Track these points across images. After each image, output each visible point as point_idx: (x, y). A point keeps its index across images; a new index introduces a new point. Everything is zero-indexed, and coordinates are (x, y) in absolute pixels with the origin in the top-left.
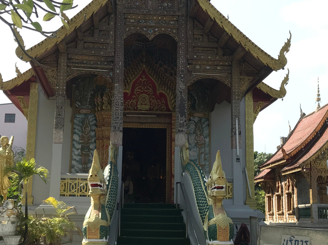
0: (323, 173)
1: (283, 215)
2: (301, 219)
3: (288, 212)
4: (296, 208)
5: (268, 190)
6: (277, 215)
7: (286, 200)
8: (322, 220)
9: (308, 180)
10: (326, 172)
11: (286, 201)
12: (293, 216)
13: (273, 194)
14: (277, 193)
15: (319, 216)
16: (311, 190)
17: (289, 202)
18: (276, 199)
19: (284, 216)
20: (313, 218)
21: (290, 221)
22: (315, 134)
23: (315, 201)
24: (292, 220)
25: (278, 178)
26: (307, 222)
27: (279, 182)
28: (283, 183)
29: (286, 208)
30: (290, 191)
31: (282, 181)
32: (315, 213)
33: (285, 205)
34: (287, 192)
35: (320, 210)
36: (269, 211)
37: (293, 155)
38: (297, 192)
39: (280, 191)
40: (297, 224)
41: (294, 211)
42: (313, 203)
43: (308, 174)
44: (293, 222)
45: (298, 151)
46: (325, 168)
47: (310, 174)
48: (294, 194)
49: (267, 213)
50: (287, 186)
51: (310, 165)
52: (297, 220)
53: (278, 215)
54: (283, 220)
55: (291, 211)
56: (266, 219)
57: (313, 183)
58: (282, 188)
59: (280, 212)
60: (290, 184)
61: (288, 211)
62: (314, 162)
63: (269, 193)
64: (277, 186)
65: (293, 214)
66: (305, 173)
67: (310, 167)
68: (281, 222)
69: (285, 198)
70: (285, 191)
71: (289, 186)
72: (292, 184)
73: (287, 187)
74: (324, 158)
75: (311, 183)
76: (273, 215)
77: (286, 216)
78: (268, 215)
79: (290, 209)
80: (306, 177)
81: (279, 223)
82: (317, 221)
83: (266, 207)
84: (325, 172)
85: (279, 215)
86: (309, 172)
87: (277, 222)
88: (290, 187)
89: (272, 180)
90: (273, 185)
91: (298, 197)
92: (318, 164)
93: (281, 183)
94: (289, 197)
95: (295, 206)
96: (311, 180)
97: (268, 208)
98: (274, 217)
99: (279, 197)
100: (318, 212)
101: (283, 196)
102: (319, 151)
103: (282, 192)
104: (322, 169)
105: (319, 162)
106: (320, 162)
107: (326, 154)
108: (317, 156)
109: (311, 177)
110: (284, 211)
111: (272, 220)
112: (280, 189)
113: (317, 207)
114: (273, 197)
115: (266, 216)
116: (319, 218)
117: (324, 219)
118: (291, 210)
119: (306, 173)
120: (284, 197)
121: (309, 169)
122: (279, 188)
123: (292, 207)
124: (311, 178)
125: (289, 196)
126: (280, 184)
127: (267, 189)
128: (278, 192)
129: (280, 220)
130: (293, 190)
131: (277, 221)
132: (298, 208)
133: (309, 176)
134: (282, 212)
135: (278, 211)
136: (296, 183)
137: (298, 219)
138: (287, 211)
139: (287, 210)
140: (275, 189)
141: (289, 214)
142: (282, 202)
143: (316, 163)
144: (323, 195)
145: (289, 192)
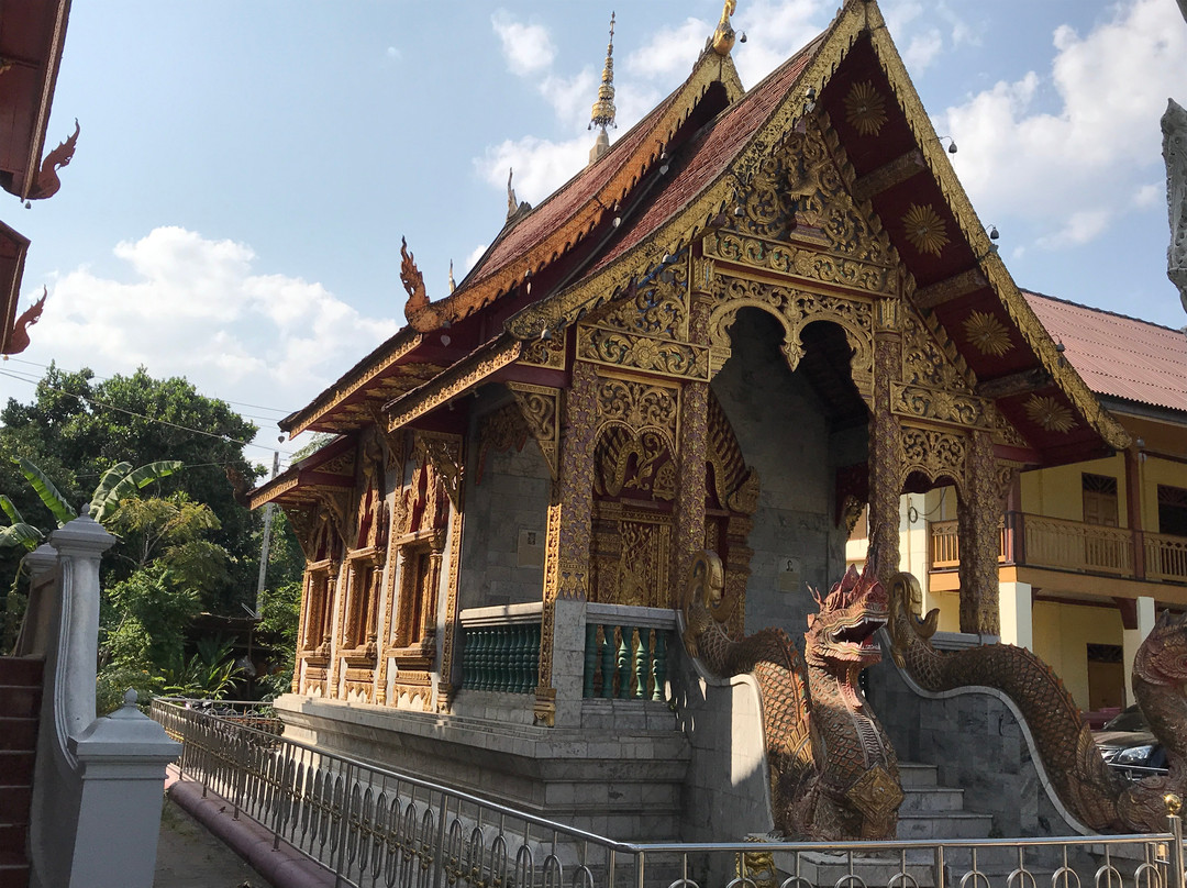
0: (636, 416)
1: (373, 667)
2: (467, 695)
3: (401, 652)
4: (448, 627)
5: (319, 541)
6: (345, 665)
7: (399, 583)
8: (602, 707)
9: (547, 445)
10: (652, 408)
11: (398, 591)
12: (426, 672)
13: (338, 558)
14: (354, 554)
15: (590, 685)
16: (555, 513)
17: (410, 593)
18: (351, 580)
19: (377, 673)
20: (550, 695)
21: (404, 704)
22: (597, 218)
23: (573, 580)
24: (417, 698)
25: (368, 472)
26: (502, 716)
27: (375, 493)
28: (392, 499)
29: (388, 632)
30: (426, 528)
31: (388, 487)
32: (565, 664)
33: (389, 613)
34: (409, 537)
35: (599, 639)
36: (311, 647)
37: (463, 314)
38: (465, 534)
39: (371, 544)
40: (441, 723)
41: (434, 647)
42: (562, 595)
43: (548, 405)
44: (418, 706)
45: (492, 297)
46: (649, 387)
47: (564, 412)
48: (441, 550)
49: (302, 653)
50: (411, 507)
51: (563, 352)
52: (443, 698)
53: (350, 666)
54: (369, 693)
55: (416, 647)
56: (294, 684)
57: (576, 467)
58: (384, 525)
59: (361, 650)
60: (430, 491)
61: (402, 643)
62: (593, 339)
63: (320, 557)
64: (362, 513)
65: (427, 661)
66: (530, 404)
67: (562, 368)
68: (356, 701)
69: (393, 576)
70: (400, 536)
71: (419, 509)
72: (439, 493)
73: (411, 510)
74: (650, 323)
75: (560, 469)
76: (326, 665)
77: (385, 671)
78: (305, 664)
79: (411, 636)
80: (533, 424)
81: (347, 709)
82: (577, 713)
83: (301, 626)
84: (645, 410)
85: (353, 663)
86: (553, 398)
87: (340, 702)
88: (425, 514)
89: (342, 489)
90: (341, 515)
91: (466, 563)
92: (611, 355)
93: (382, 497)
94: (416, 569)
95: (443, 617)
96: (561, 449)
97: (310, 628)
98: (330, 673)
99: (365, 573)
100: (586, 653)
101: (381, 567)
102: (641, 254)
103: (382, 543)
104: (631, 389)
105: (623, 342)
106: (626, 343)
107: (663, 305)
108: (625, 284)
109: (563, 428)
110: (379, 643)
111: (319, 690)
112: (373, 533)
113: (583, 622)
114: (335, 577)
115: (296, 670)
116: (590, 692)
117: (616, 702)
118: (416, 640)
119: (538, 403)
120: (386, 571)
121: (560, 381)
122: (370, 524)
123: (422, 626)
124: (561, 438)
125: (416, 563)
126: (375, 505)
127: (315, 539)
128: (363, 544)
129: (354, 691)
130: (441, 524)
131: (341, 695)
132: (457, 628)
133: (552, 421)
134: (368, 649)
135: (351, 646)
136: (461, 485)
137: (452, 691)
138: (396, 646)
139: (394, 638)
140: (350, 531)
141: (403, 664)
142: (377, 595)
143: (603, 349)
144: (601, 563)
145: (417, 536)
